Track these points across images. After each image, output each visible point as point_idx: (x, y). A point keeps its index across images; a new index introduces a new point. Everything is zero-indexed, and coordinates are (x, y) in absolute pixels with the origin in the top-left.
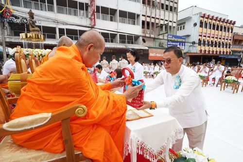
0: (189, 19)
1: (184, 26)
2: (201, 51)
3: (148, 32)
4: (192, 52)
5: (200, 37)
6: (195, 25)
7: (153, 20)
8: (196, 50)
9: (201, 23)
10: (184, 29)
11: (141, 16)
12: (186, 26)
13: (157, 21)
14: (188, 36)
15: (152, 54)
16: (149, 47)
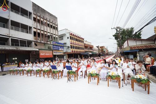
0: (65, 35)
1: (63, 38)
2: (72, 51)
3: (39, 39)
4: (68, 52)
5: (71, 44)
6: (68, 38)
7: (42, 32)
8: (70, 51)
9: (71, 37)
10: (63, 40)
11: (33, 28)
12: (64, 38)
13: (45, 33)
14: (65, 43)
15: (42, 54)
16: (39, 49)
